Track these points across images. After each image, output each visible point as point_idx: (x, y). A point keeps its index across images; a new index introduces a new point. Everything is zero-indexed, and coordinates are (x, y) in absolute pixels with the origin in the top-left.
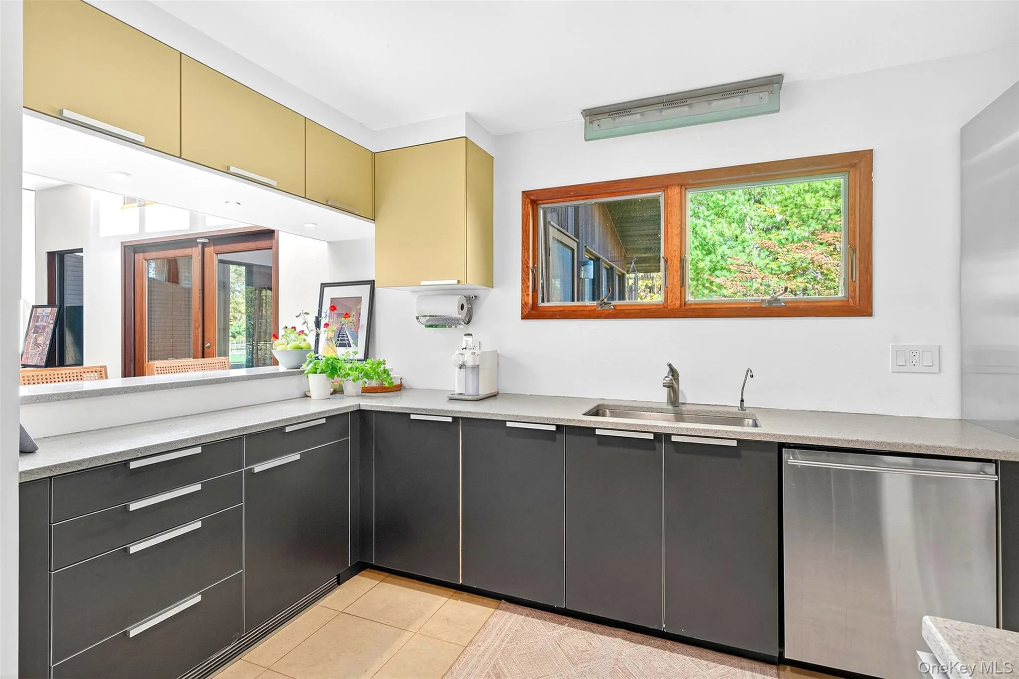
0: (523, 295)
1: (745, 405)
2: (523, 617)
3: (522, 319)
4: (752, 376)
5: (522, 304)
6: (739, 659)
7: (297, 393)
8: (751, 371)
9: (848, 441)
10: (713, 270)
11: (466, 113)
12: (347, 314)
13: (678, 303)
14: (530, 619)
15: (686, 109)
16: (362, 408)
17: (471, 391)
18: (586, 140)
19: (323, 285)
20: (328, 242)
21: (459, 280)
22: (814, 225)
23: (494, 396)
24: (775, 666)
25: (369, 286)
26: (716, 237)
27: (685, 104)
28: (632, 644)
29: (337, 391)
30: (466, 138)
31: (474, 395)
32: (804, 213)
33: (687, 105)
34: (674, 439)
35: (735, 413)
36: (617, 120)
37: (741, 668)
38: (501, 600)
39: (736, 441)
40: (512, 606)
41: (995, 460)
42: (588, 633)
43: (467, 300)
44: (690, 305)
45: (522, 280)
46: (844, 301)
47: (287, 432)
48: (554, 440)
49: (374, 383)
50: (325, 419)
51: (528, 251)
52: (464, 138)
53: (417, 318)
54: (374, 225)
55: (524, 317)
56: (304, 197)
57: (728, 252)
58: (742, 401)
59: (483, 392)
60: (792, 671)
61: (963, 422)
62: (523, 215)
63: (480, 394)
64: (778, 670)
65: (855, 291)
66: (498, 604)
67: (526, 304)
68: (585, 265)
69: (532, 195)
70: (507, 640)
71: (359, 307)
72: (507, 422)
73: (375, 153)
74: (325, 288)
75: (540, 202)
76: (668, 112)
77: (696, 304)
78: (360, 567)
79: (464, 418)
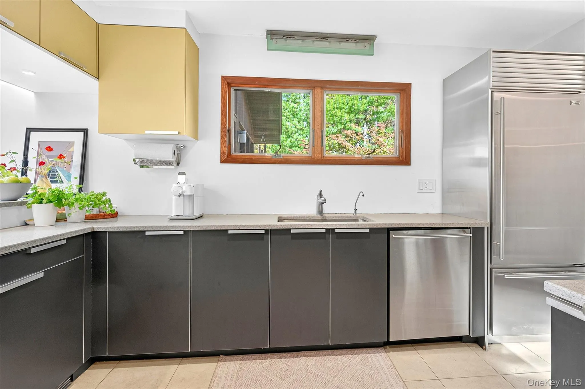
0: (221, 147)
1: (357, 212)
2: (238, 362)
3: (221, 163)
4: (363, 196)
5: (221, 153)
6: (366, 349)
7: (18, 222)
8: (362, 193)
9: (418, 224)
10: (291, 147)
11: (186, 11)
12: (61, 155)
13: (320, 156)
14: (243, 362)
15: (327, 43)
16: (95, 230)
17: (188, 213)
18: (268, 50)
19: (28, 130)
20: (34, 92)
21: (179, 131)
22: (340, 127)
23: (201, 217)
24: (383, 348)
25: (83, 133)
26: (293, 129)
27: (327, 40)
28: (311, 358)
29: (61, 219)
30: (186, 29)
31: (190, 215)
32: (335, 119)
33: (327, 41)
34: (337, 231)
35: (352, 217)
36: (288, 41)
37: (369, 353)
38: (219, 355)
39: (368, 229)
40: (229, 357)
41: (470, 227)
42: (283, 359)
43: (177, 148)
44: (326, 157)
45: (221, 137)
46: (398, 158)
47: (32, 253)
48: (262, 239)
49: (95, 211)
50: (66, 240)
51: (226, 117)
52: (185, 29)
53: (134, 160)
54: (98, 82)
55: (222, 162)
56: (39, 44)
57: (300, 137)
58: (356, 210)
59: (197, 214)
60: (390, 348)
61: (443, 214)
62: (222, 92)
63: (194, 215)
64: (384, 349)
65: (402, 153)
66: (218, 359)
67: (224, 153)
68: (241, 133)
69: (228, 79)
70: (234, 379)
71: (70, 150)
72: (229, 231)
73: (99, 24)
74: (31, 132)
75: (233, 85)
76: (317, 43)
77: (329, 157)
78: (92, 361)
79: (193, 231)
